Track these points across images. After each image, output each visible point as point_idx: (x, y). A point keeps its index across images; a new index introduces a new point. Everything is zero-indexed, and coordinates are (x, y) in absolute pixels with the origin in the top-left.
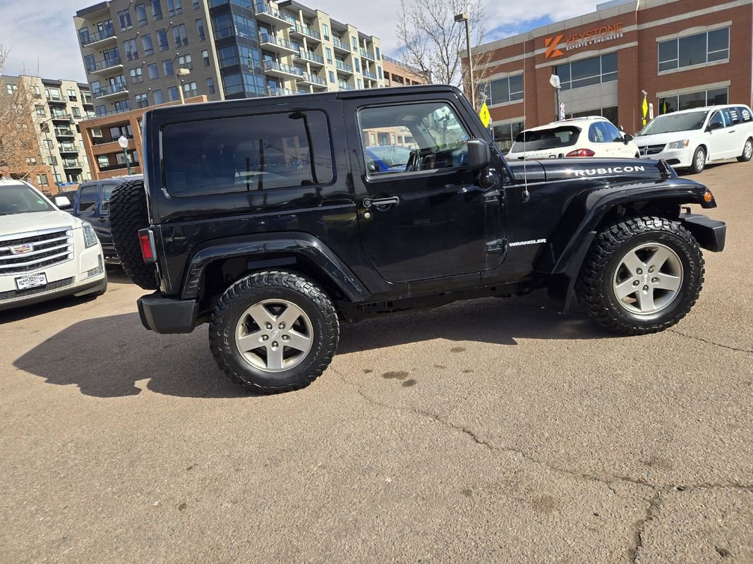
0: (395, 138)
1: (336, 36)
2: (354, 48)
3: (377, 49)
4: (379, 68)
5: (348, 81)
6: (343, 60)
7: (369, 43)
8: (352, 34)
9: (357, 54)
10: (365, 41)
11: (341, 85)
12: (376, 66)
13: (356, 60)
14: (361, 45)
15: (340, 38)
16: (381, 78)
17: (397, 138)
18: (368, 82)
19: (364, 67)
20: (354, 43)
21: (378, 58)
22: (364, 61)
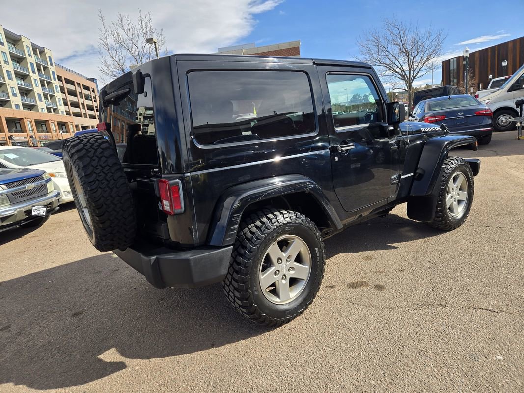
0: (73, 127)
1: (10, 43)
2: (29, 54)
3: (50, 58)
4: (53, 72)
5: (25, 80)
6: (19, 63)
7: (42, 52)
8: (26, 43)
9: (31, 59)
10: (39, 51)
11: (19, 82)
12: (50, 71)
13: (32, 64)
14: (35, 53)
15: (14, 45)
16: (55, 79)
17: (75, 127)
18: (44, 82)
19: (39, 70)
20: (29, 50)
21: (51, 65)
22: (38, 66)
